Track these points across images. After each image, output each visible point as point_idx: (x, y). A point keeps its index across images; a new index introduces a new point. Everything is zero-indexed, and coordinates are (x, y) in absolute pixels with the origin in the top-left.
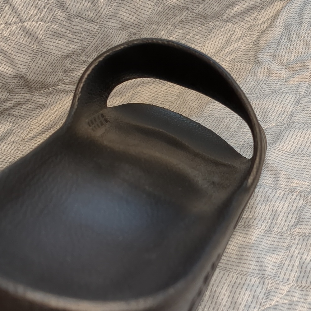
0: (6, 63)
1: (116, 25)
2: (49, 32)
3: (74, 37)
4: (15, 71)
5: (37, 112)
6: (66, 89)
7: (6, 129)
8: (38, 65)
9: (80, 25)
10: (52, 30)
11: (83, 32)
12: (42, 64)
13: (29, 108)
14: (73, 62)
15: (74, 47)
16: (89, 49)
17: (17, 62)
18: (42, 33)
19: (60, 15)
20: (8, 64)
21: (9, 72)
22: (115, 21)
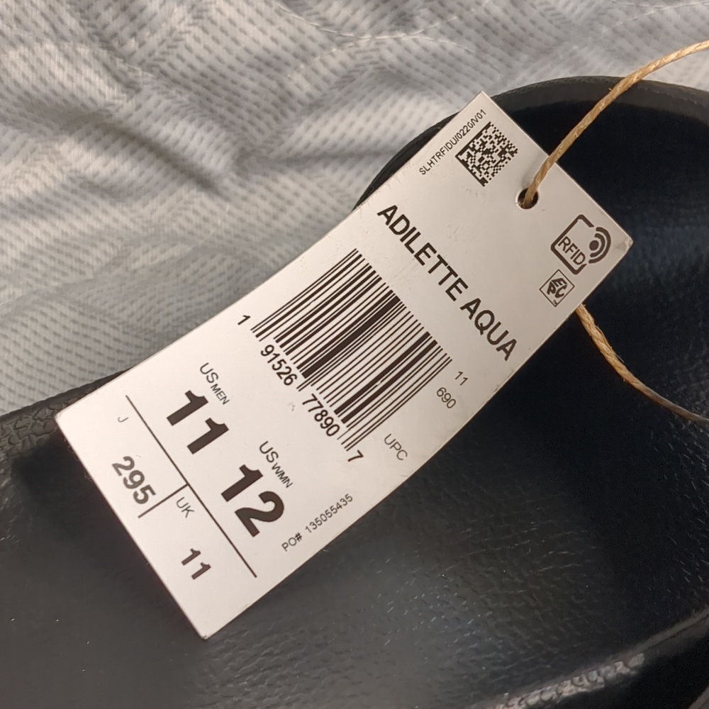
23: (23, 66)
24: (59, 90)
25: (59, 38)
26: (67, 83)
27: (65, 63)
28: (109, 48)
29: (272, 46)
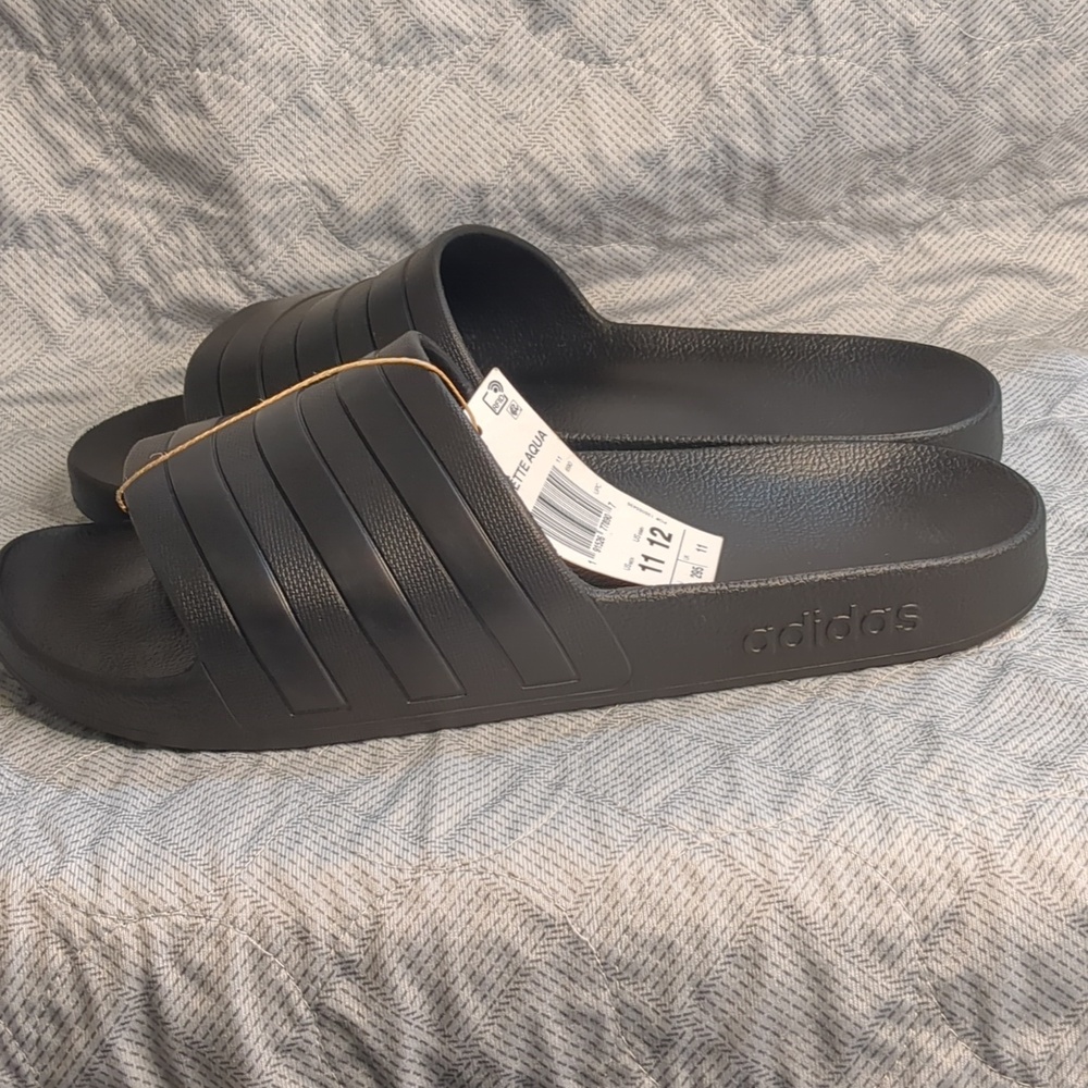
0: (753, 132)
1: (997, 116)
2: (862, 89)
3: (905, 115)
4: (764, 154)
5: (754, 269)
6: (835, 233)
7: (682, 286)
8: (812, 154)
9: (927, 91)
10: (871, 85)
11: (926, 110)
12: (821, 156)
13: (743, 254)
14: (877, 171)
15: (896, 137)
16: (921, 151)
17: (777, 134)
18: (848, 86)
19: (899, 58)
20: (757, 136)
21: (752, 153)
22: (996, 106)
23: (185, 282)
24: (206, 296)
25: (208, 265)
26: (211, 293)
27: (211, 280)
28: (238, 271)
29: (337, 269)
